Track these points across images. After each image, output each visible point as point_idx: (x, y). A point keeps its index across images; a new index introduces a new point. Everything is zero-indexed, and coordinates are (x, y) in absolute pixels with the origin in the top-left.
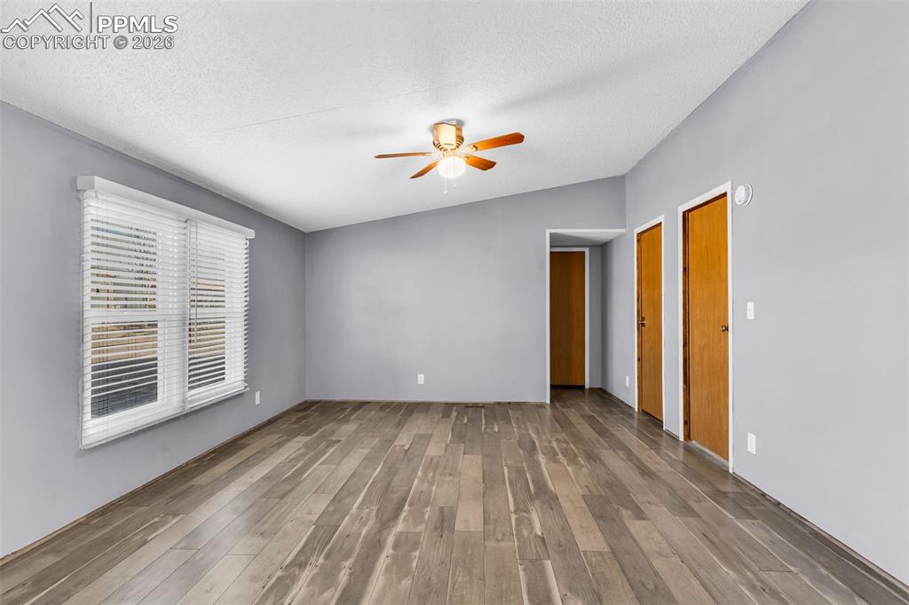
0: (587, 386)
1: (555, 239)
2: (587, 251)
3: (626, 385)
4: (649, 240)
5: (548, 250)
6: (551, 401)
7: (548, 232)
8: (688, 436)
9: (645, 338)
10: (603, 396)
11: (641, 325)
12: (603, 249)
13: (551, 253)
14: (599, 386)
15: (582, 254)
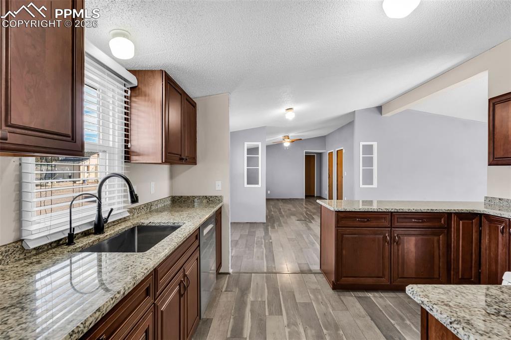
0: (315, 196)
1: (306, 153)
2: (316, 155)
3: (326, 194)
5: (304, 154)
6: (305, 198)
7: (305, 151)
9: (330, 180)
10: (320, 198)
11: (329, 177)
12: (320, 155)
13: (306, 155)
14: (319, 195)
15: (314, 156)
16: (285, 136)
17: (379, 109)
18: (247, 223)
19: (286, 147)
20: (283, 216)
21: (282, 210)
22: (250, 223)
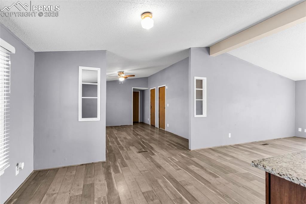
0: (139, 122)
1: (134, 89)
2: (139, 91)
3: (148, 120)
4: (153, 91)
6: (133, 124)
7: (133, 88)
8: (159, 127)
9: (152, 110)
10: (143, 123)
11: (151, 108)
12: (143, 91)
13: (133, 92)
14: (142, 121)
15: (139, 92)
16: (120, 72)
17: (208, 49)
18: (82, 165)
19: (121, 82)
20: (122, 148)
21: (119, 139)
22: (86, 165)
